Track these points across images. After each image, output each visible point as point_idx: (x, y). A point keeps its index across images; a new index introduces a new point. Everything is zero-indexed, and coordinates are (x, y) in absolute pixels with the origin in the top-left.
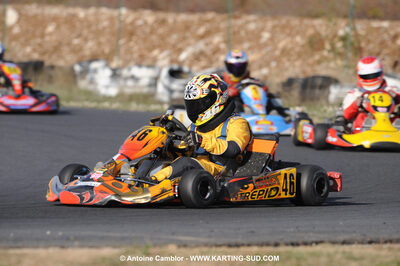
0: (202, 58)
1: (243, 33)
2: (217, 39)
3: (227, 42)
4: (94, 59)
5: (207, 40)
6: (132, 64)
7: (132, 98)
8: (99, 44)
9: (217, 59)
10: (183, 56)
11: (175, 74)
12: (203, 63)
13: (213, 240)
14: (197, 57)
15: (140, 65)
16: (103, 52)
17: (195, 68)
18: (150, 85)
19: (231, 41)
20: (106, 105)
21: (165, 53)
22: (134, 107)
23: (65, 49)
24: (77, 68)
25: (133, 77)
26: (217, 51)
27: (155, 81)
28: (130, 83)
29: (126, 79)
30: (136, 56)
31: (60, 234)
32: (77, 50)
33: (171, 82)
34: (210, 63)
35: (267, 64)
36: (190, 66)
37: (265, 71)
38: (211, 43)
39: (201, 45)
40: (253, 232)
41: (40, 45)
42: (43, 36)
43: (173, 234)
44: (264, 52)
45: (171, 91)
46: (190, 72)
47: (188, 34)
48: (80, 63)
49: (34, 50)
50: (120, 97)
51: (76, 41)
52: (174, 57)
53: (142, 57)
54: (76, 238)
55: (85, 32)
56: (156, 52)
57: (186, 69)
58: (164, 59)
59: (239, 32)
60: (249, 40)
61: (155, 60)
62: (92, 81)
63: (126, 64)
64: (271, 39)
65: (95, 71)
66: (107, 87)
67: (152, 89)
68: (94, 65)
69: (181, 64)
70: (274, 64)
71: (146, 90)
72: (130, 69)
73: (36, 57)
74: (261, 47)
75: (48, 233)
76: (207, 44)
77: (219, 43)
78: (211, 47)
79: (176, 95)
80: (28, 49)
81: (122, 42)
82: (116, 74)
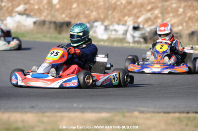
0: (149, 21)
1: (169, 9)
3: (162, 13)
4: (96, 21)
5: (152, 12)
6: (114, 23)
7: (115, 40)
8: (99, 13)
9: (157, 22)
10: (140, 20)
11: (136, 28)
12: (150, 23)
13: (156, 110)
14: (147, 20)
15: (118, 24)
16: (100, 18)
17: (146, 26)
18: (123, 34)
19: (164, 12)
20: (102, 43)
21: (131, 18)
22: (116, 44)
23: (82, 16)
25: (115, 30)
26: (156, 17)
27: (126, 32)
28: (114, 33)
29: (112, 31)
30: (116, 19)
31: (81, 106)
32: (87, 16)
33: (134, 32)
34: (153, 24)
35: (182, 24)
36: (143, 25)
37: (180, 28)
38: (154, 14)
39: (149, 15)
40: (176, 106)
41: (69, 14)
42: (71, 9)
43: (137, 106)
44: (180, 18)
45: (134, 37)
46: (143, 28)
47: (142, 9)
48: (89, 23)
49: (66, 16)
50: (109, 39)
51: (87, 12)
52: (136, 20)
53: (120, 20)
54: (89, 108)
55: (92, 8)
56: (126, 18)
57: (141, 26)
58: (130, 21)
59: (167, 8)
60: (173, 12)
61: (126, 22)
62: (95, 32)
63: (112, 23)
64: (184, 12)
65: (96, 27)
66: (102, 35)
67: (125, 36)
68: (96, 24)
69: (139, 24)
70: (185, 24)
71: (121, 36)
72: (113, 26)
73: (67, 19)
74: (178, 16)
75: (75, 105)
76: (152, 14)
77: (158, 13)
78: (153, 16)
79: (136, 39)
80: (64, 16)
81: (110, 12)
82: (106, 29)
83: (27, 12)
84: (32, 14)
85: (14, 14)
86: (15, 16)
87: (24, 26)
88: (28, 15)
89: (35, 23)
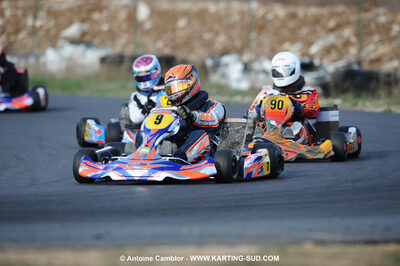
0: (333, 51)
1: (373, 26)
2: (347, 32)
3: (358, 35)
4: (226, 52)
5: (338, 33)
6: (263, 57)
8: (230, 38)
9: (348, 52)
10: (314, 49)
11: (306, 67)
12: (334, 55)
14: (327, 51)
17: (326, 62)
19: (363, 33)
20: (238, 99)
23: (197, 44)
24: (209, 63)
25: (265, 72)
26: (347, 44)
28: (262, 77)
29: (258, 72)
30: (267, 49)
32: (208, 44)
34: (341, 56)
36: (321, 59)
38: (341, 36)
39: (332, 39)
41: (172, 40)
42: (174, 30)
46: (320, 66)
47: (318, 28)
48: (211, 56)
49: (166, 45)
50: (252, 90)
51: (207, 36)
52: (306, 50)
53: (273, 50)
55: (216, 27)
56: (286, 46)
57: (317, 62)
59: (369, 25)
60: (379, 33)
62: (224, 76)
63: (258, 57)
65: (227, 65)
66: (239, 81)
68: (226, 59)
69: (312, 57)
72: (260, 62)
73: (167, 51)
74: (391, 39)
76: (338, 38)
77: (350, 36)
78: (341, 40)
80: (160, 44)
81: (253, 35)
82: (247, 68)
83: (87, 38)
84: (96, 41)
85: (60, 43)
86: (62, 47)
87: (83, 67)
88: (89, 45)
89: (103, 60)
